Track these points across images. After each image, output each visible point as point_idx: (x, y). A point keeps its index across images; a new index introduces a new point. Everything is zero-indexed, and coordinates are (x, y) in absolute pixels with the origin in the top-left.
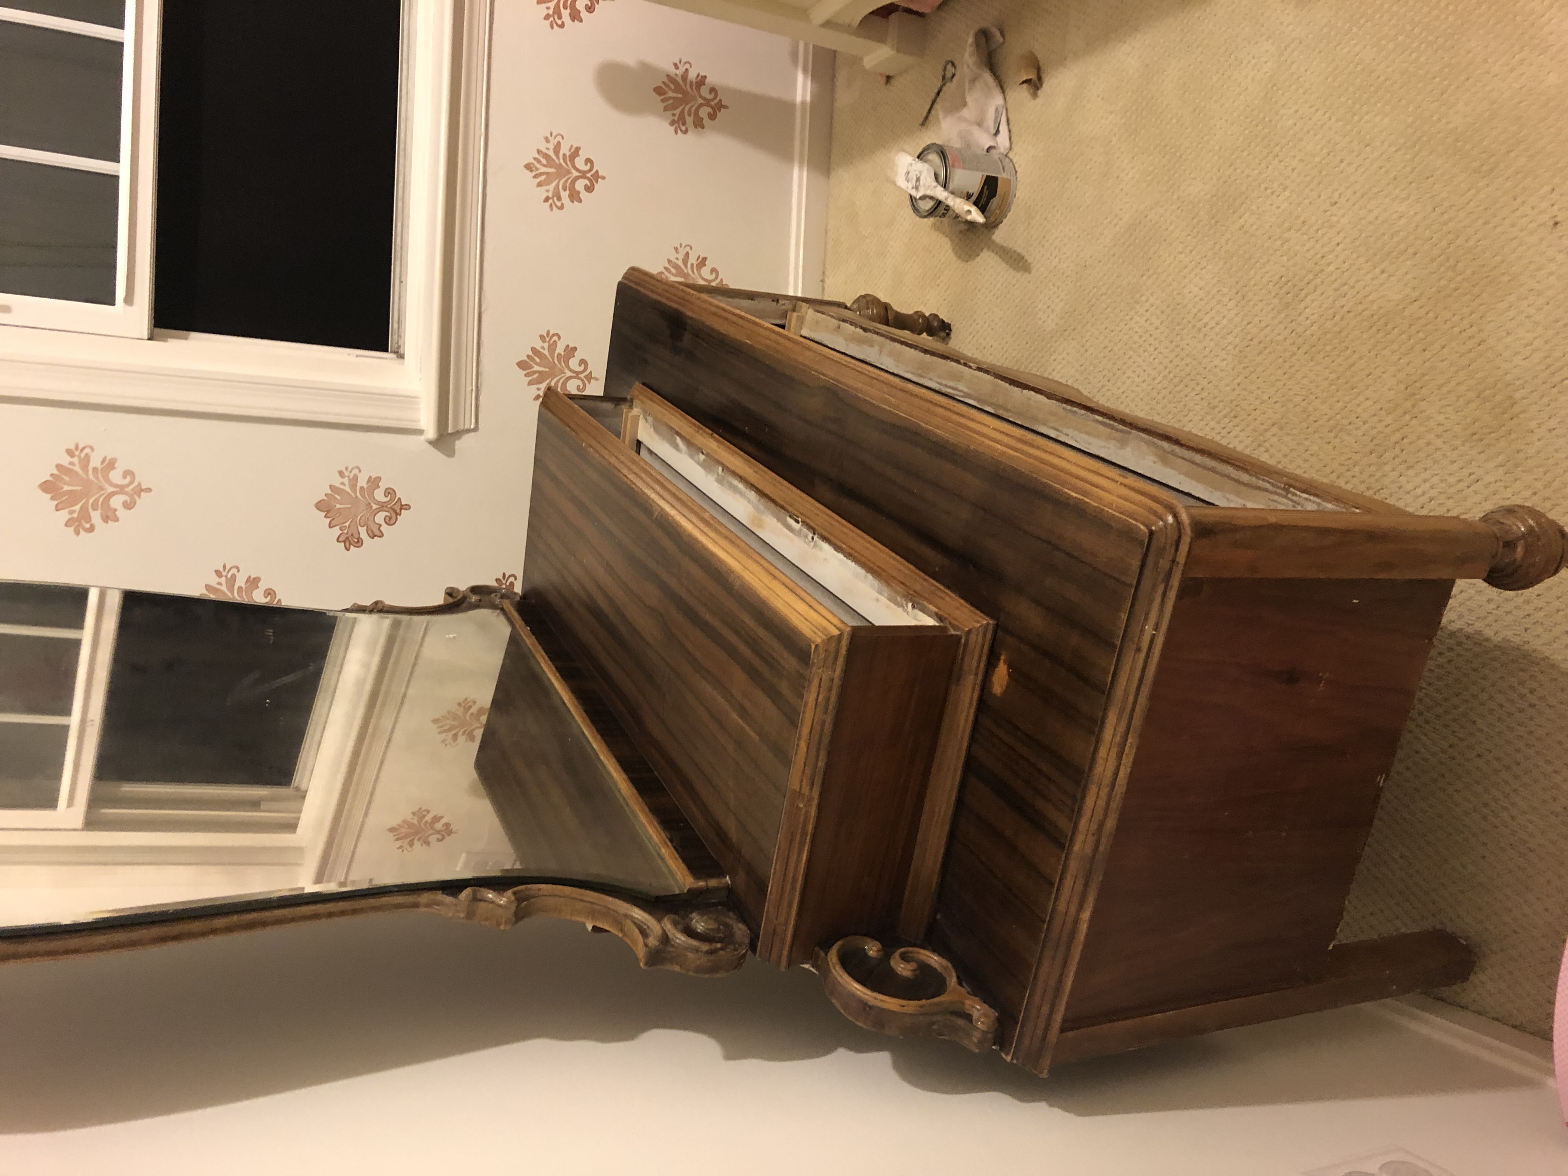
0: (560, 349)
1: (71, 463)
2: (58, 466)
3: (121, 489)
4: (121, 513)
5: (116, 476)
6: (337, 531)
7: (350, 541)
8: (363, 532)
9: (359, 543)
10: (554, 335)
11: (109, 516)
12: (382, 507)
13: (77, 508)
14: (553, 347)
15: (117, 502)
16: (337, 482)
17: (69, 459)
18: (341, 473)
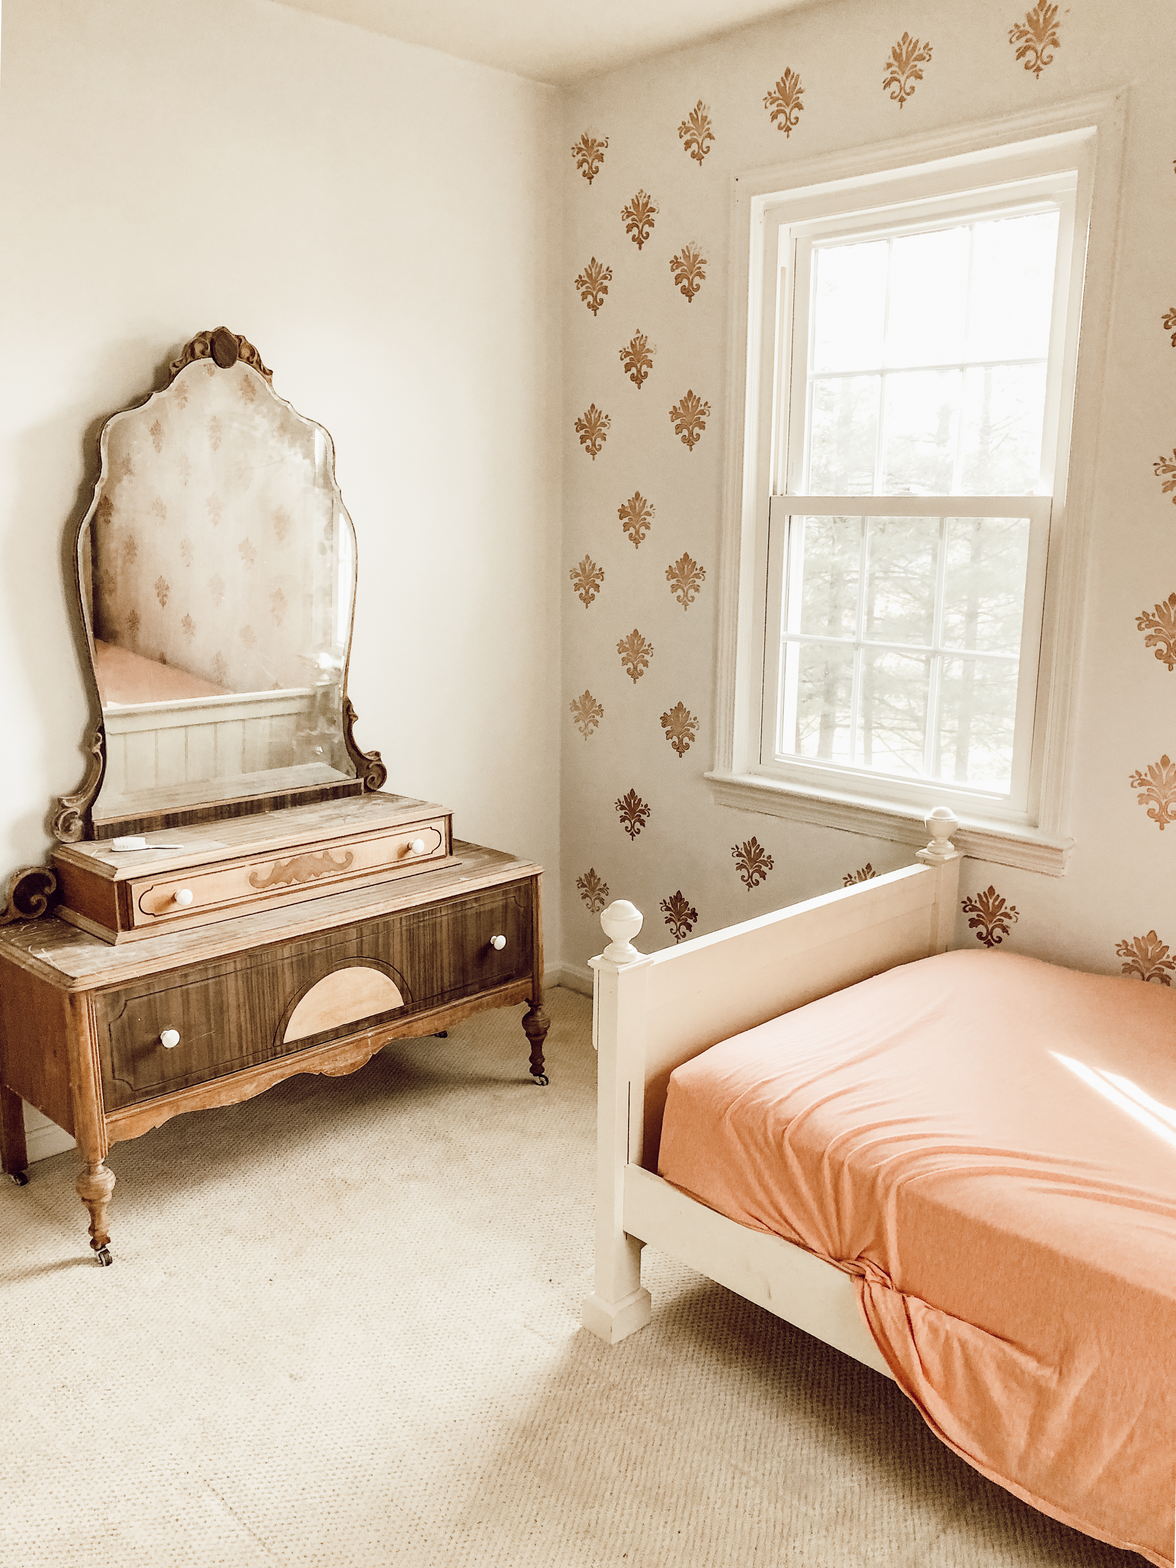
0: (764, 868)
1: (696, 569)
2: (695, 562)
3: (686, 595)
4: (675, 594)
5: (691, 592)
6: (669, 713)
7: (665, 720)
8: (668, 728)
9: (664, 726)
10: (771, 865)
11: (674, 588)
12: (681, 741)
13: (677, 572)
14: (764, 863)
15: (680, 592)
16: (692, 716)
17: (698, 568)
18: (695, 719)
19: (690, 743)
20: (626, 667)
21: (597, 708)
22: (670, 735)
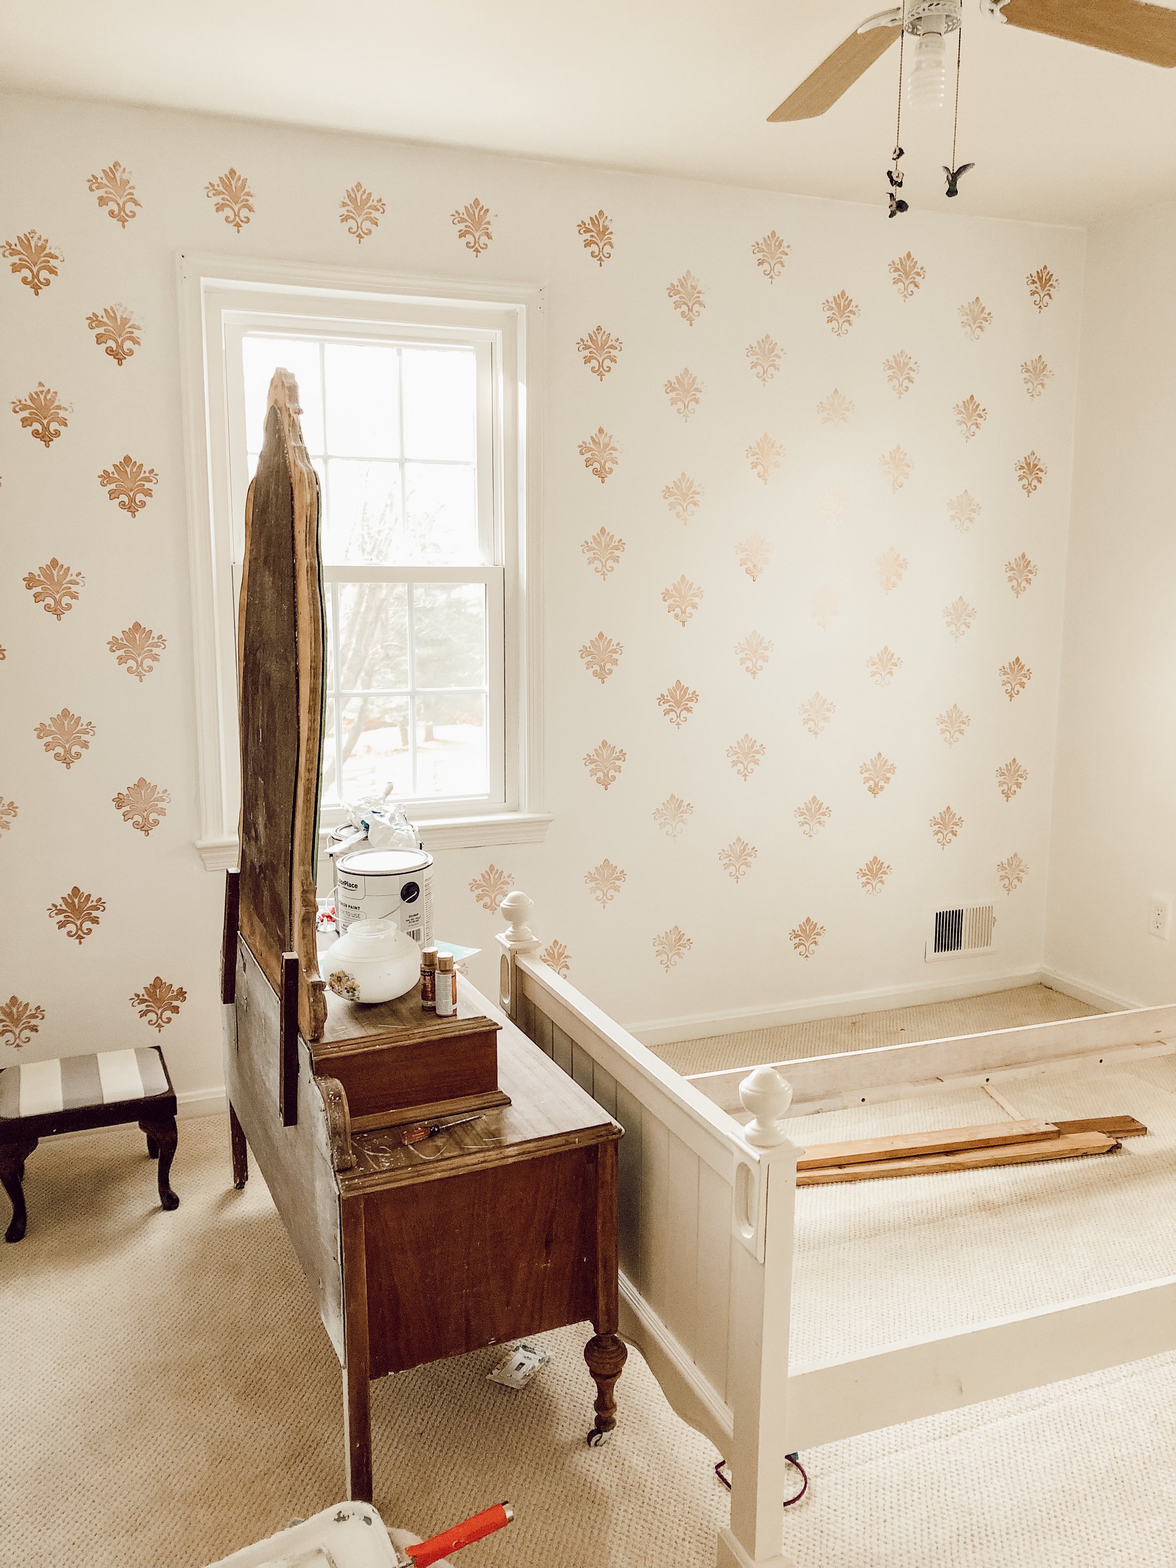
1: (153, 638)
2: (150, 631)
3: (140, 665)
4: (125, 666)
5: (148, 662)
6: (125, 792)
7: (119, 801)
8: (127, 808)
9: (119, 807)
11: (122, 660)
12: (146, 819)
13: (125, 642)
15: (131, 663)
16: (160, 789)
17: (156, 637)
18: (165, 791)
19: (160, 818)
22: (130, 816)
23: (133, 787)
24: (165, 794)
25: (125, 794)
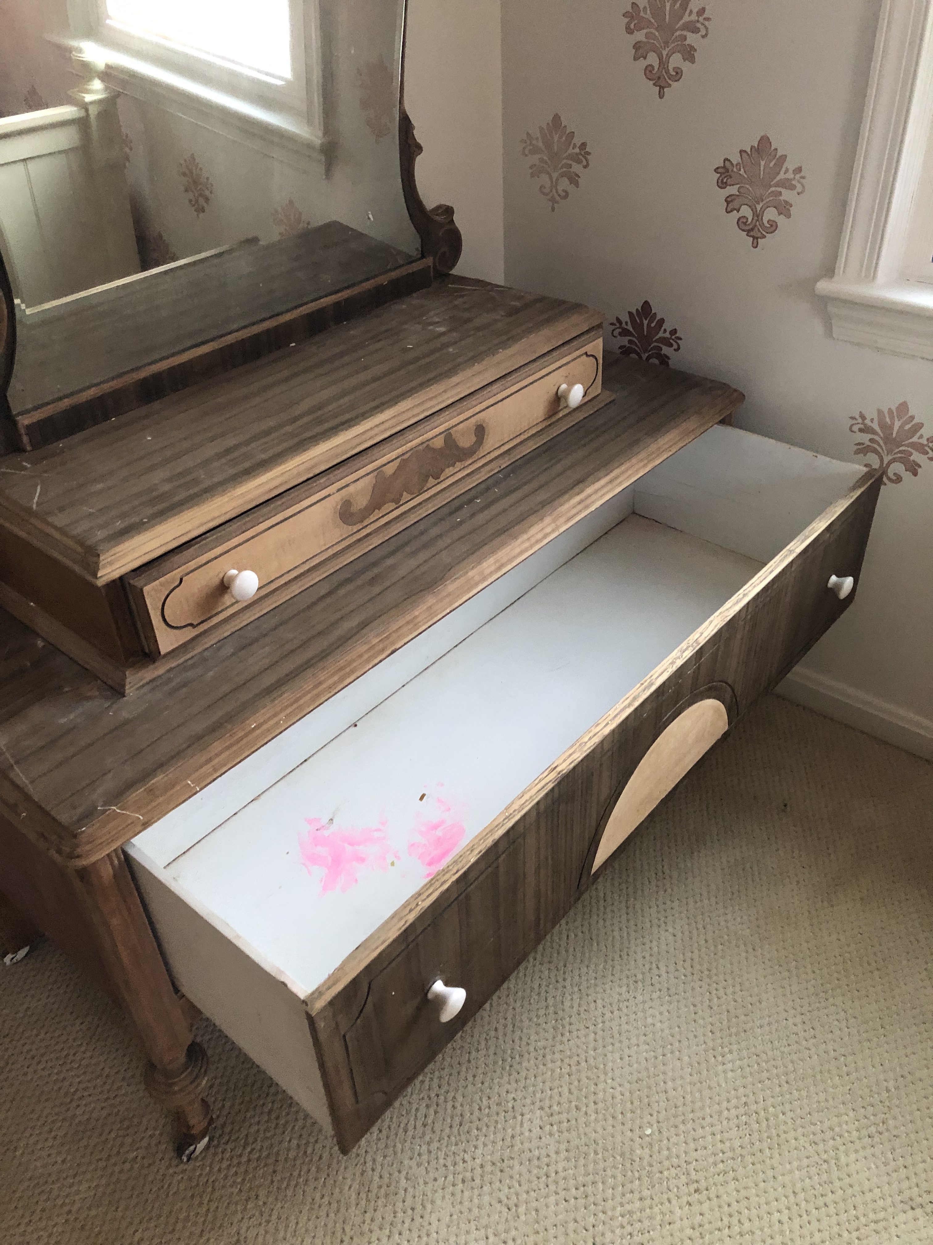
0: (917, 457)
6: (736, 159)
7: (725, 174)
8: (732, 190)
9: (722, 185)
12: (758, 216)
14: (921, 449)
16: (790, 164)
18: (799, 170)
19: (781, 220)
20: (643, 63)
21: (577, 150)
22: (735, 204)
23: (749, 150)
24: (798, 176)
25: (735, 163)
